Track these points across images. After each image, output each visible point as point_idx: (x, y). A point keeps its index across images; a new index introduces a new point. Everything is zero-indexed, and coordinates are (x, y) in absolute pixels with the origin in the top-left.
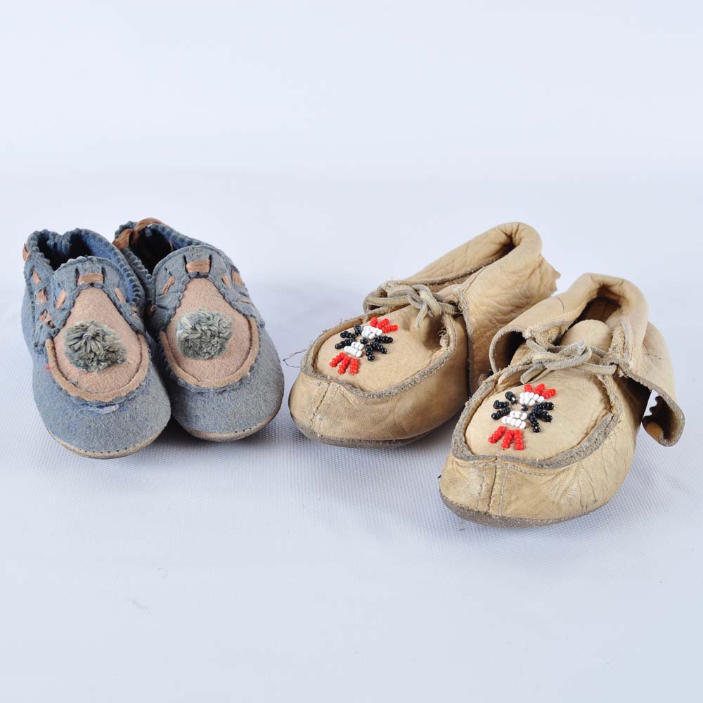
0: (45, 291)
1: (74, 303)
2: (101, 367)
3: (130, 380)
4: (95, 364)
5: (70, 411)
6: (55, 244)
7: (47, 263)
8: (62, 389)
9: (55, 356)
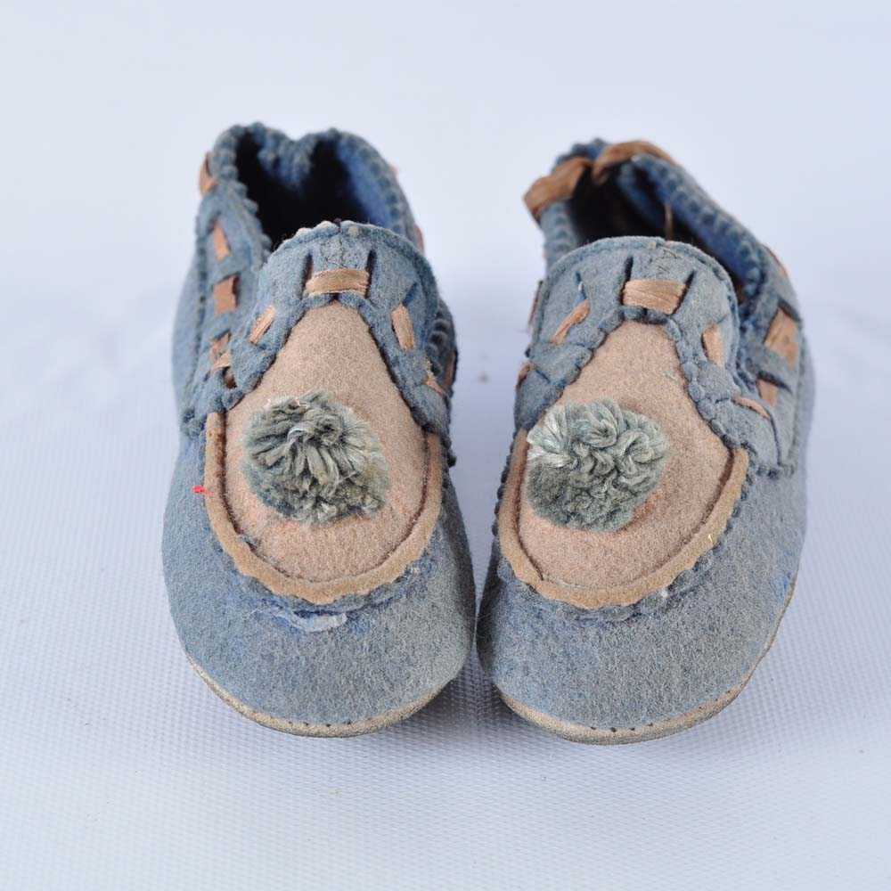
0: (237, 281)
1: (287, 336)
2: (320, 516)
3: (385, 558)
4: (308, 505)
5: (231, 608)
6: (277, 162)
7: (250, 211)
8: (221, 550)
9: (222, 461)
